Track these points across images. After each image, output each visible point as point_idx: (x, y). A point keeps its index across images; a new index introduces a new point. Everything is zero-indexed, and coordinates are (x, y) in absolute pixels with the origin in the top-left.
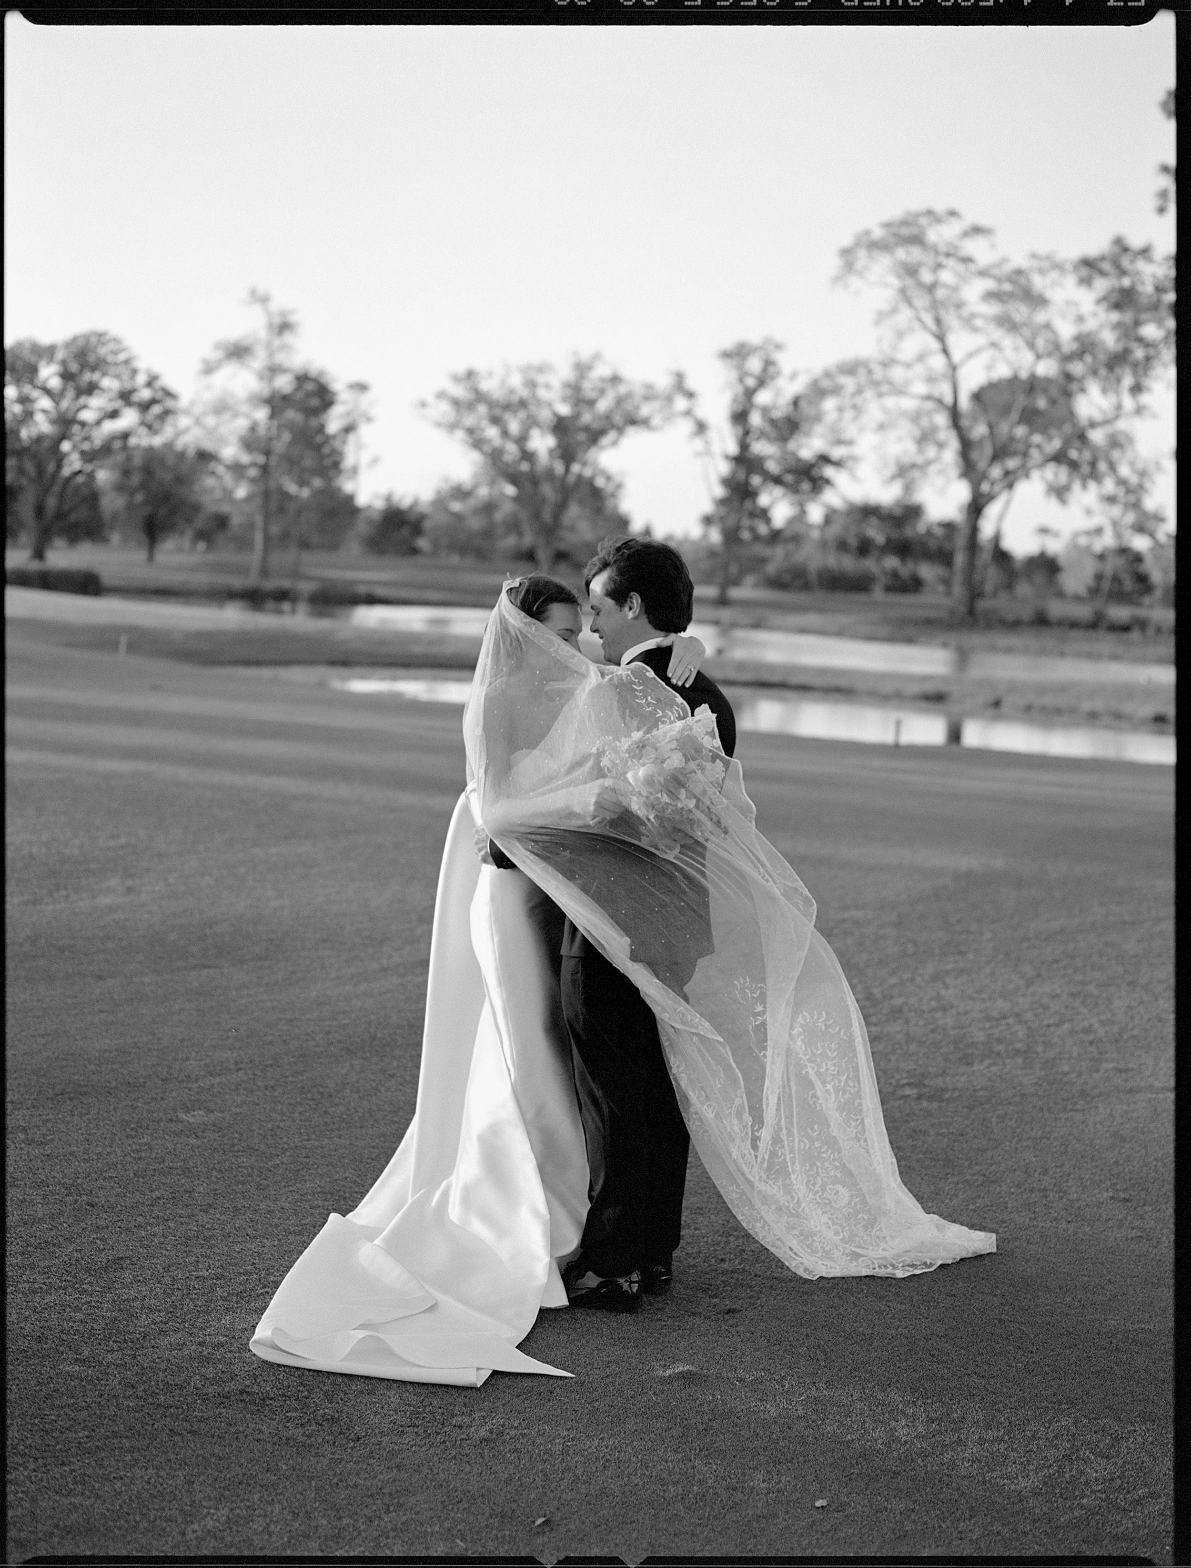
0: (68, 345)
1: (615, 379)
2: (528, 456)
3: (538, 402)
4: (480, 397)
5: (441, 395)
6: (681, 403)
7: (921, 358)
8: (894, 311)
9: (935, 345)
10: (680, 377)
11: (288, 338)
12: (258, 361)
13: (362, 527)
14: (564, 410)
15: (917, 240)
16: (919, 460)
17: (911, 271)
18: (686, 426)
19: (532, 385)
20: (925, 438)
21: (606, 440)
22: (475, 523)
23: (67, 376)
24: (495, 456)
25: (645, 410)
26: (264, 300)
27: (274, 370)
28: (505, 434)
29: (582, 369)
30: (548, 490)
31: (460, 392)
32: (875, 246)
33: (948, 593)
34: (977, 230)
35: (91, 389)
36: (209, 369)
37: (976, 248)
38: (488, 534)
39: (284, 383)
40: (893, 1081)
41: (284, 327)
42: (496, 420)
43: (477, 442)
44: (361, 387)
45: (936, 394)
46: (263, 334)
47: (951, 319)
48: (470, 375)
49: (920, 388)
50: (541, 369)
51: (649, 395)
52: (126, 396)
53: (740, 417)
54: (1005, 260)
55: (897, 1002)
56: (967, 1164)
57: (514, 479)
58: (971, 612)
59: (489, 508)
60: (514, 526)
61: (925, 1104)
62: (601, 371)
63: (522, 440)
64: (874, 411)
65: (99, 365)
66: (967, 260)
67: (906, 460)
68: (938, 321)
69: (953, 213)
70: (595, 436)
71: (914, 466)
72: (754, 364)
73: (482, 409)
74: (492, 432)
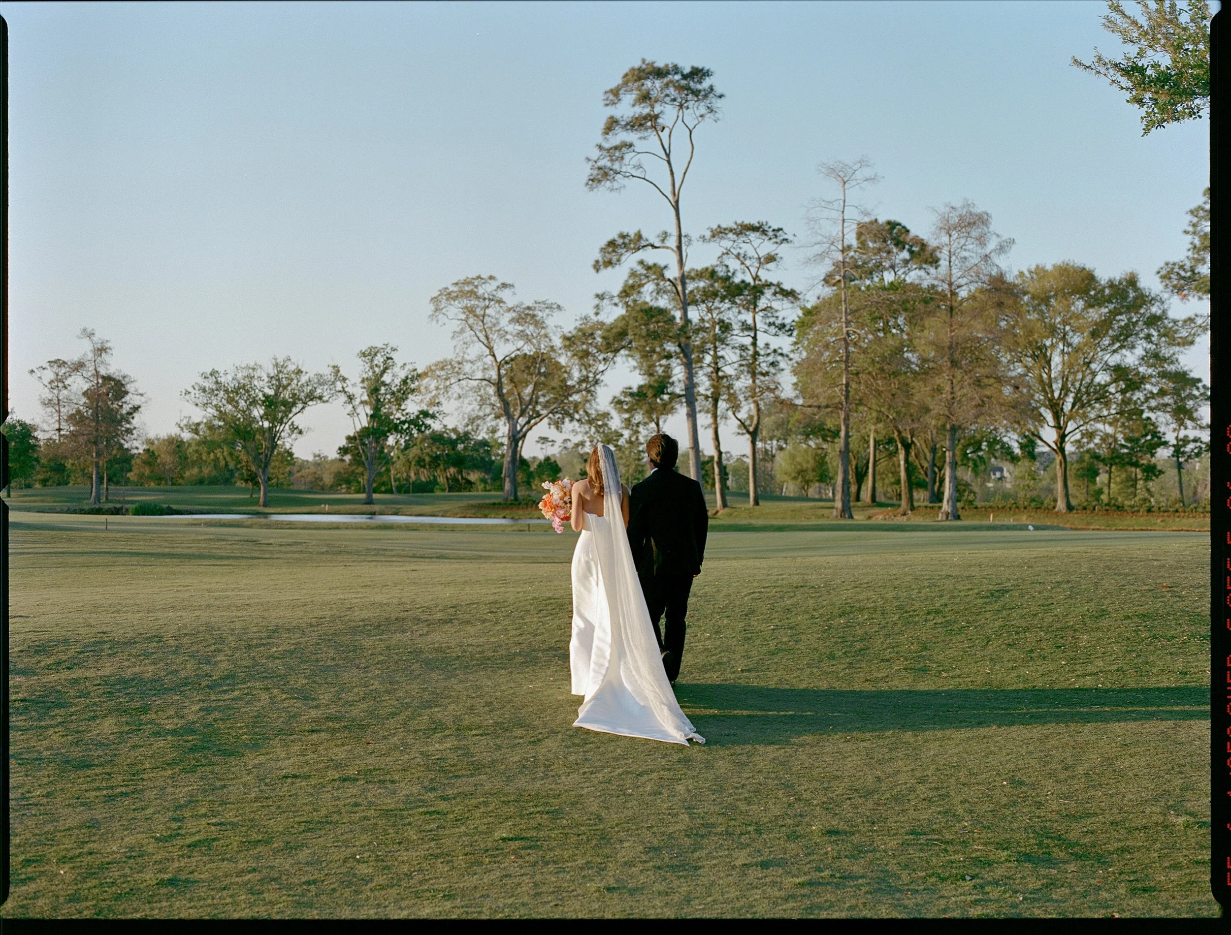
1: (299, 372)
3: (254, 387)
4: (220, 387)
5: (196, 386)
6: (339, 386)
7: (480, 358)
8: (462, 331)
9: (487, 351)
10: (336, 369)
11: (105, 356)
12: (88, 372)
14: (270, 392)
15: (473, 294)
16: (481, 414)
17: (471, 310)
18: (343, 398)
19: (250, 377)
20: (483, 401)
21: (297, 409)
24: (231, 422)
25: (319, 391)
26: (90, 335)
28: (237, 408)
29: (279, 367)
32: (450, 297)
33: (501, 488)
34: (504, 286)
37: (504, 295)
41: (101, 350)
42: (231, 400)
45: (487, 377)
46: (90, 355)
47: (494, 336)
48: (213, 373)
49: (479, 375)
50: (255, 368)
51: (321, 382)
53: (374, 391)
54: (522, 303)
58: (516, 499)
62: (290, 367)
63: (247, 412)
64: (456, 389)
66: (500, 301)
67: (474, 414)
68: (487, 337)
69: (491, 278)
70: (289, 406)
71: (478, 417)
72: (379, 359)
73: (222, 394)
74: (229, 408)
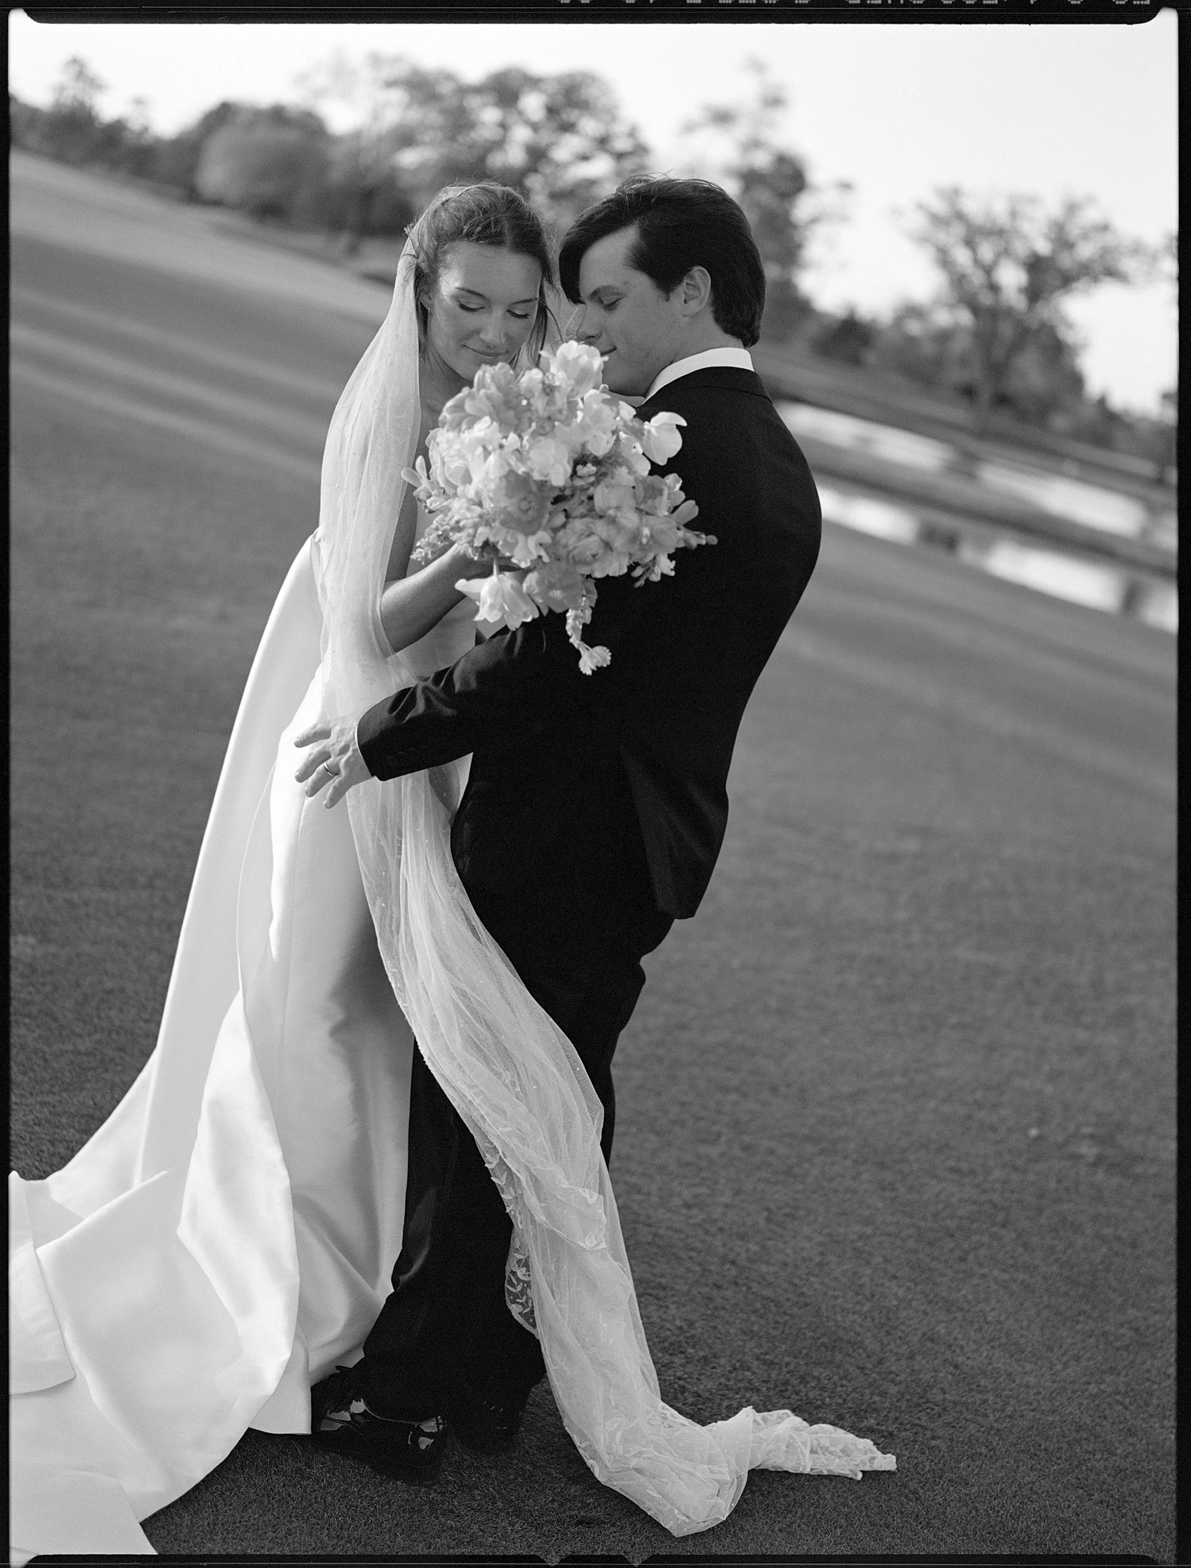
0: (559, 80)
2: (994, 288)
3: (1017, 232)
4: (960, 216)
5: (921, 207)
11: (778, 115)
12: (741, 131)
13: (811, 329)
14: (1043, 247)
19: (1014, 214)
21: (1079, 285)
22: (928, 349)
23: (551, 111)
24: (958, 281)
25: (1128, 265)
26: (761, 69)
27: (754, 144)
28: (977, 262)
29: (1072, 208)
30: (1006, 330)
31: (940, 207)
35: (568, 128)
36: (689, 128)
38: (939, 362)
39: (761, 160)
40: (1071, 1127)
41: (775, 102)
42: (970, 243)
43: (944, 260)
44: (846, 186)
46: (752, 103)
48: (955, 191)
50: (1033, 200)
51: (1137, 249)
52: (603, 142)
55: (1133, 1000)
56: (1119, 1301)
57: (975, 309)
59: (944, 336)
60: (964, 361)
61: (1100, 1175)
62: (1090, 216)
63: (988, 270)
65: (584, 106)
70: (1067, 280)
73: (958, 230)
74: (962, 257)
